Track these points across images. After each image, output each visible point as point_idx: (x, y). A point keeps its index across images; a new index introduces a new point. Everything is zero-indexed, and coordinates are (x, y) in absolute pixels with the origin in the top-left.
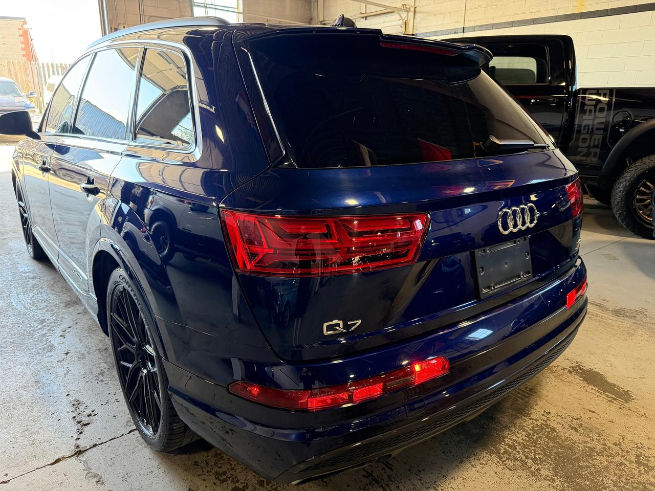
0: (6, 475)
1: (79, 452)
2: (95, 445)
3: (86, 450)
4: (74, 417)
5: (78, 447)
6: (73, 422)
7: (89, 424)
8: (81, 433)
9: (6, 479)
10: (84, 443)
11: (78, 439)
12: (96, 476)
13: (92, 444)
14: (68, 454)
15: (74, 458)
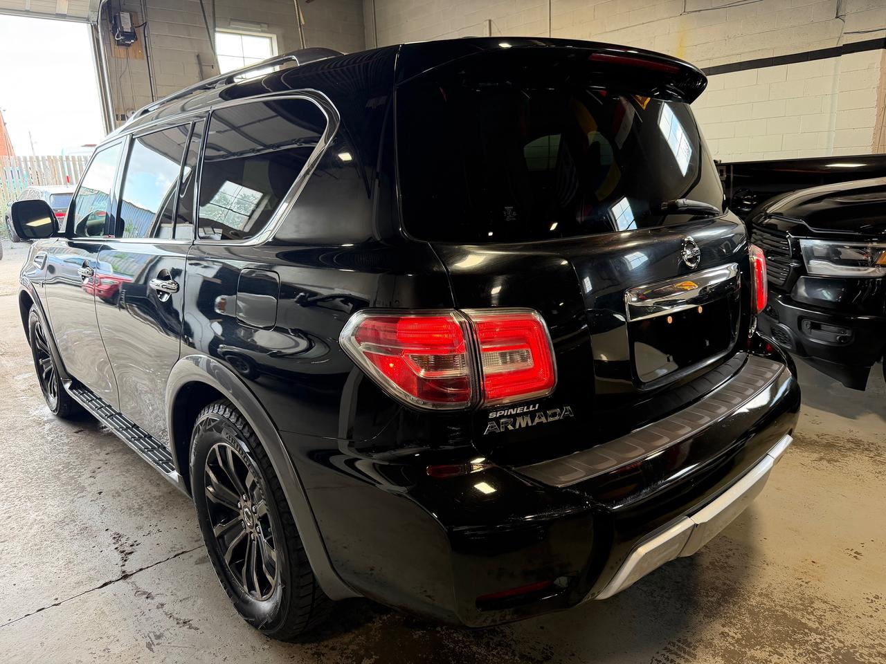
0: (57, 599)
1: (125, 576)
2: (141, 570)
3: (132, 574)
4: (116, 548)
5: (124, 572)
6: (116, 553)
7: (132, 552)
8: (125, 561)
9: (57, 602)
10: (129, 568)
11: (124, 565)
12: (144, 593)
13: (138, 569)
14: (116, 578)
15: (121, 581)
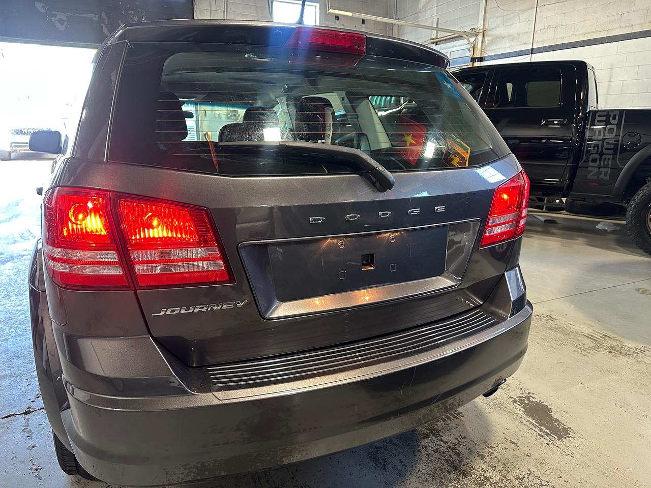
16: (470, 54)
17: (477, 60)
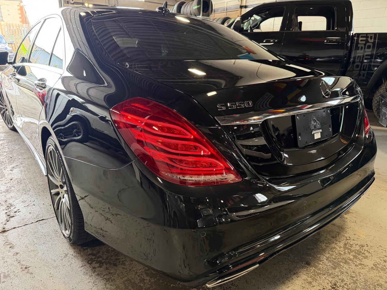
1: (4, 231)
3: (8, 230)
4: (6, 213)
5: (4, 228)
6: (5, 216)
7: (14, 216)
8: (8, 221)
10: (7, 227)
11: (5, 224)
12: (10, 244)
13: (12, 227)
16: (239, 3)
17: (243, 7)
